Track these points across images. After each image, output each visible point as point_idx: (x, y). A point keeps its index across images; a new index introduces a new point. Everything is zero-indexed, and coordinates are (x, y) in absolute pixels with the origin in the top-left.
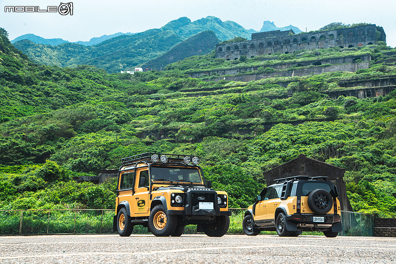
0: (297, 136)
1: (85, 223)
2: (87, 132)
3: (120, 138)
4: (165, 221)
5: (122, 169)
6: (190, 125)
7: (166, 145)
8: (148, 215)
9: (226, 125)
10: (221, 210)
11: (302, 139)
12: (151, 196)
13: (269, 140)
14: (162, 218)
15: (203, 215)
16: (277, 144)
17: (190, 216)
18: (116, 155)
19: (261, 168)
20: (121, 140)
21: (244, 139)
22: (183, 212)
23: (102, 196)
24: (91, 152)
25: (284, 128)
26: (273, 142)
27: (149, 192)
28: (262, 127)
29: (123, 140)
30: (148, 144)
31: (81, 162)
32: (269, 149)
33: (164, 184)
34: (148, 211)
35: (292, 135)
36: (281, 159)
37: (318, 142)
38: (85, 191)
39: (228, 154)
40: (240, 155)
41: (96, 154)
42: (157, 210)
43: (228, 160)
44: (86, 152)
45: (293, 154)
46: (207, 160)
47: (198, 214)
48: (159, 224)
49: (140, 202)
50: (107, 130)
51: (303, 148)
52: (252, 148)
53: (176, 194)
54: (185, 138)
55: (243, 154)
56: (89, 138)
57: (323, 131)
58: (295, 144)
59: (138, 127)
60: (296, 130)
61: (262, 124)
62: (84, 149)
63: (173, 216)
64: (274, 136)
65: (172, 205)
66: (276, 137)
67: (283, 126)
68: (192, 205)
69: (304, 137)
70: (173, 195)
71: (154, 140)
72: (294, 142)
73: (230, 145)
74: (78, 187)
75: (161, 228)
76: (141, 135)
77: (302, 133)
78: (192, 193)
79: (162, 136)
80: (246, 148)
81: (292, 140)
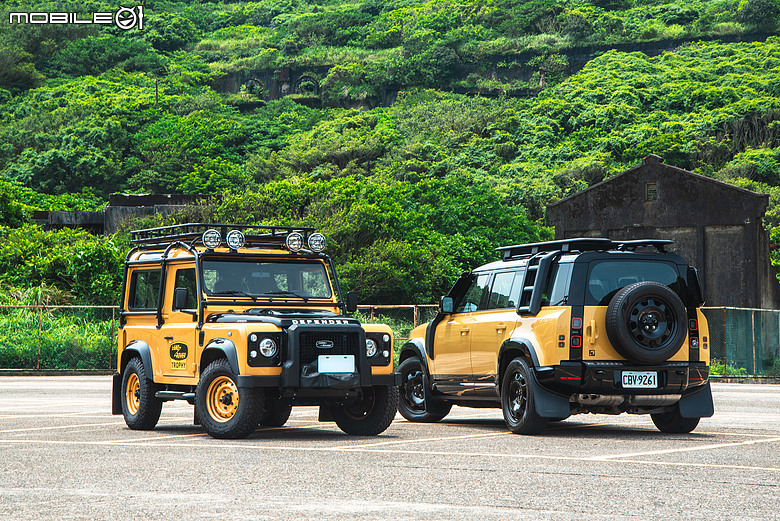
0: (657, 86)
1: (67, 343)
2: (75, 73)
3: (167, 92)
4: (235, 400)
5: (133, 259)
6: (362, 56)
7: (293, 114)
8: (195, 381)
9: (461, 55)
10: (376, 370)
11: (671, 95)
12: (202, 336)
13: (579, 100)
14: (228, 392)
15: (328, 388)
16: (600, 110)
17: (296, 389)
18: (156, 142)
19: (555, 179)
20: (168, 98)
21: (511, 94)
22: (279, 379)
23: (112, 267)
24: (86, 132)
25: (622, 65)
26: (590, 106)
27: (196, 324)
28: (562, 61)
29: (174, 100)
30: (245, 108)
31: (57, 160)
32: (578, 126)
33: (235, 304)
34: (195, 372)
35: (642, 85)
36: (609, 154)
37: (717, 103)
38: (64, 253)
39: (464, 140)
40: (497, 141)
41: (99, 137)
42: (216, 374)
43: (463, 155)
44: (69, 132)
45: (646, 137)
46: (408, 157)
47: (316, 385)
48: (221, 408)
49: (176, 348)
50: (130, 69)
51: (674, 120)
52: (531, 123)
53: (261, 336)
54: (346, 92)
55: (504, 139)
56: (79, 90)
57: (732, 70)
58: (651, 110)
59: (217, 60)
60: (654, 71)
61: (563, 51)
62: (65, 124)
63: (254, 389)
64: (593, 87)
65: (252, 362)
66: (598, 91)
67: (620, 58)
68: (302, 362)
69: (676, 89)
70: (254, 338)
71: (260, 96)
72: (647, 105)
73: (471, 114)
74: (48, 243)
75: (226, 417)
76: (223, 84)
77: (670, 79)
78: (302, 333)
79: (285, 87)
80: (515, 123)
81: (641, 98)
